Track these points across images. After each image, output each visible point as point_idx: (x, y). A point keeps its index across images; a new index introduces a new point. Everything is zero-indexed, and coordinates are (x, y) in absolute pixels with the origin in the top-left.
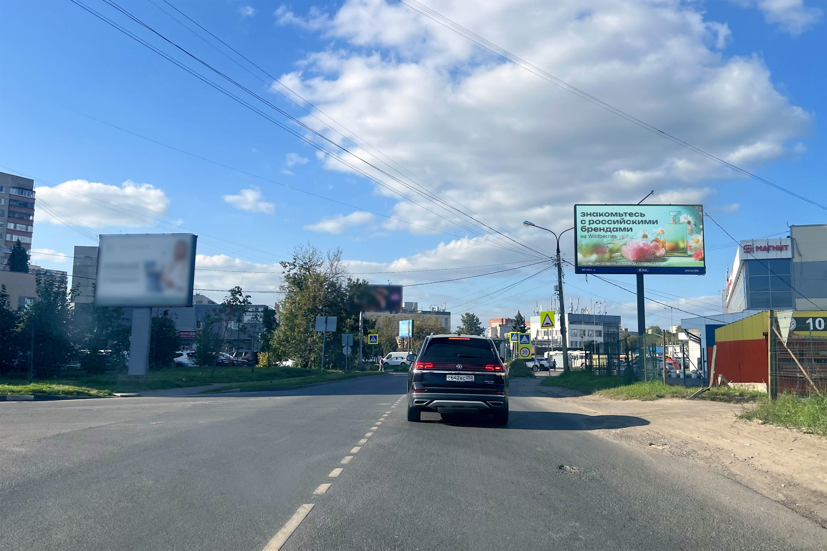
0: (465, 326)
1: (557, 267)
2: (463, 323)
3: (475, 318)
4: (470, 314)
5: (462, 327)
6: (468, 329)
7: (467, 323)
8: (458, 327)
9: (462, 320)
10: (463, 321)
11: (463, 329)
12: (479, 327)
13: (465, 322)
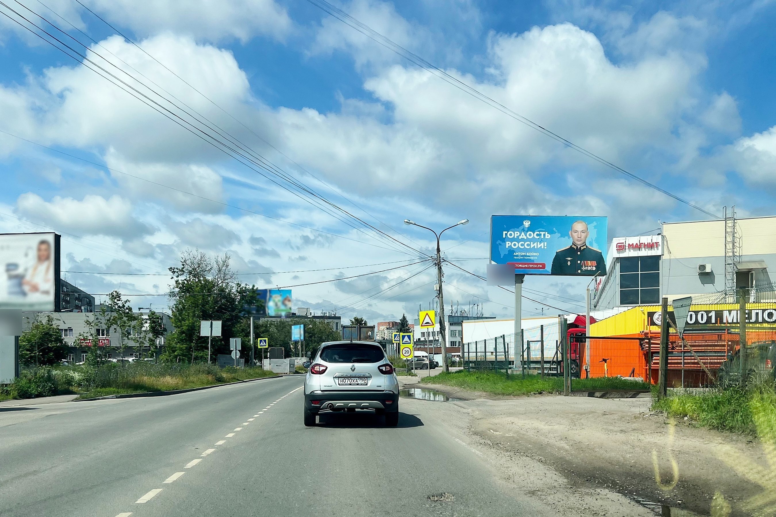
1: (437, 266)
3: (363, 322)
4: (358, 318)
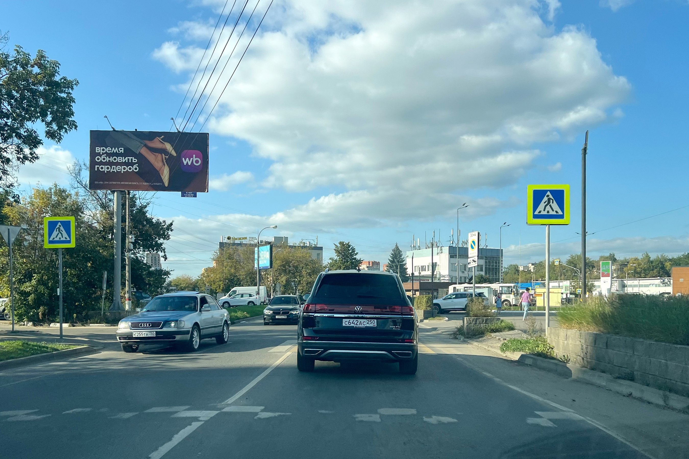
0: (338, 257)
2: (336, 254)
3: (351, 248)
4: (344, 243)
5: (336, 258)
6: (342, 260)
7: (341, 254)
8: (330, 259)
9: (335, 250)
10: (337, 251)
11: (336, 261)
12: (355, 259)
13: (339, 253)
